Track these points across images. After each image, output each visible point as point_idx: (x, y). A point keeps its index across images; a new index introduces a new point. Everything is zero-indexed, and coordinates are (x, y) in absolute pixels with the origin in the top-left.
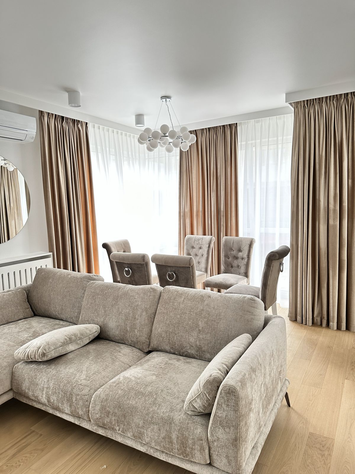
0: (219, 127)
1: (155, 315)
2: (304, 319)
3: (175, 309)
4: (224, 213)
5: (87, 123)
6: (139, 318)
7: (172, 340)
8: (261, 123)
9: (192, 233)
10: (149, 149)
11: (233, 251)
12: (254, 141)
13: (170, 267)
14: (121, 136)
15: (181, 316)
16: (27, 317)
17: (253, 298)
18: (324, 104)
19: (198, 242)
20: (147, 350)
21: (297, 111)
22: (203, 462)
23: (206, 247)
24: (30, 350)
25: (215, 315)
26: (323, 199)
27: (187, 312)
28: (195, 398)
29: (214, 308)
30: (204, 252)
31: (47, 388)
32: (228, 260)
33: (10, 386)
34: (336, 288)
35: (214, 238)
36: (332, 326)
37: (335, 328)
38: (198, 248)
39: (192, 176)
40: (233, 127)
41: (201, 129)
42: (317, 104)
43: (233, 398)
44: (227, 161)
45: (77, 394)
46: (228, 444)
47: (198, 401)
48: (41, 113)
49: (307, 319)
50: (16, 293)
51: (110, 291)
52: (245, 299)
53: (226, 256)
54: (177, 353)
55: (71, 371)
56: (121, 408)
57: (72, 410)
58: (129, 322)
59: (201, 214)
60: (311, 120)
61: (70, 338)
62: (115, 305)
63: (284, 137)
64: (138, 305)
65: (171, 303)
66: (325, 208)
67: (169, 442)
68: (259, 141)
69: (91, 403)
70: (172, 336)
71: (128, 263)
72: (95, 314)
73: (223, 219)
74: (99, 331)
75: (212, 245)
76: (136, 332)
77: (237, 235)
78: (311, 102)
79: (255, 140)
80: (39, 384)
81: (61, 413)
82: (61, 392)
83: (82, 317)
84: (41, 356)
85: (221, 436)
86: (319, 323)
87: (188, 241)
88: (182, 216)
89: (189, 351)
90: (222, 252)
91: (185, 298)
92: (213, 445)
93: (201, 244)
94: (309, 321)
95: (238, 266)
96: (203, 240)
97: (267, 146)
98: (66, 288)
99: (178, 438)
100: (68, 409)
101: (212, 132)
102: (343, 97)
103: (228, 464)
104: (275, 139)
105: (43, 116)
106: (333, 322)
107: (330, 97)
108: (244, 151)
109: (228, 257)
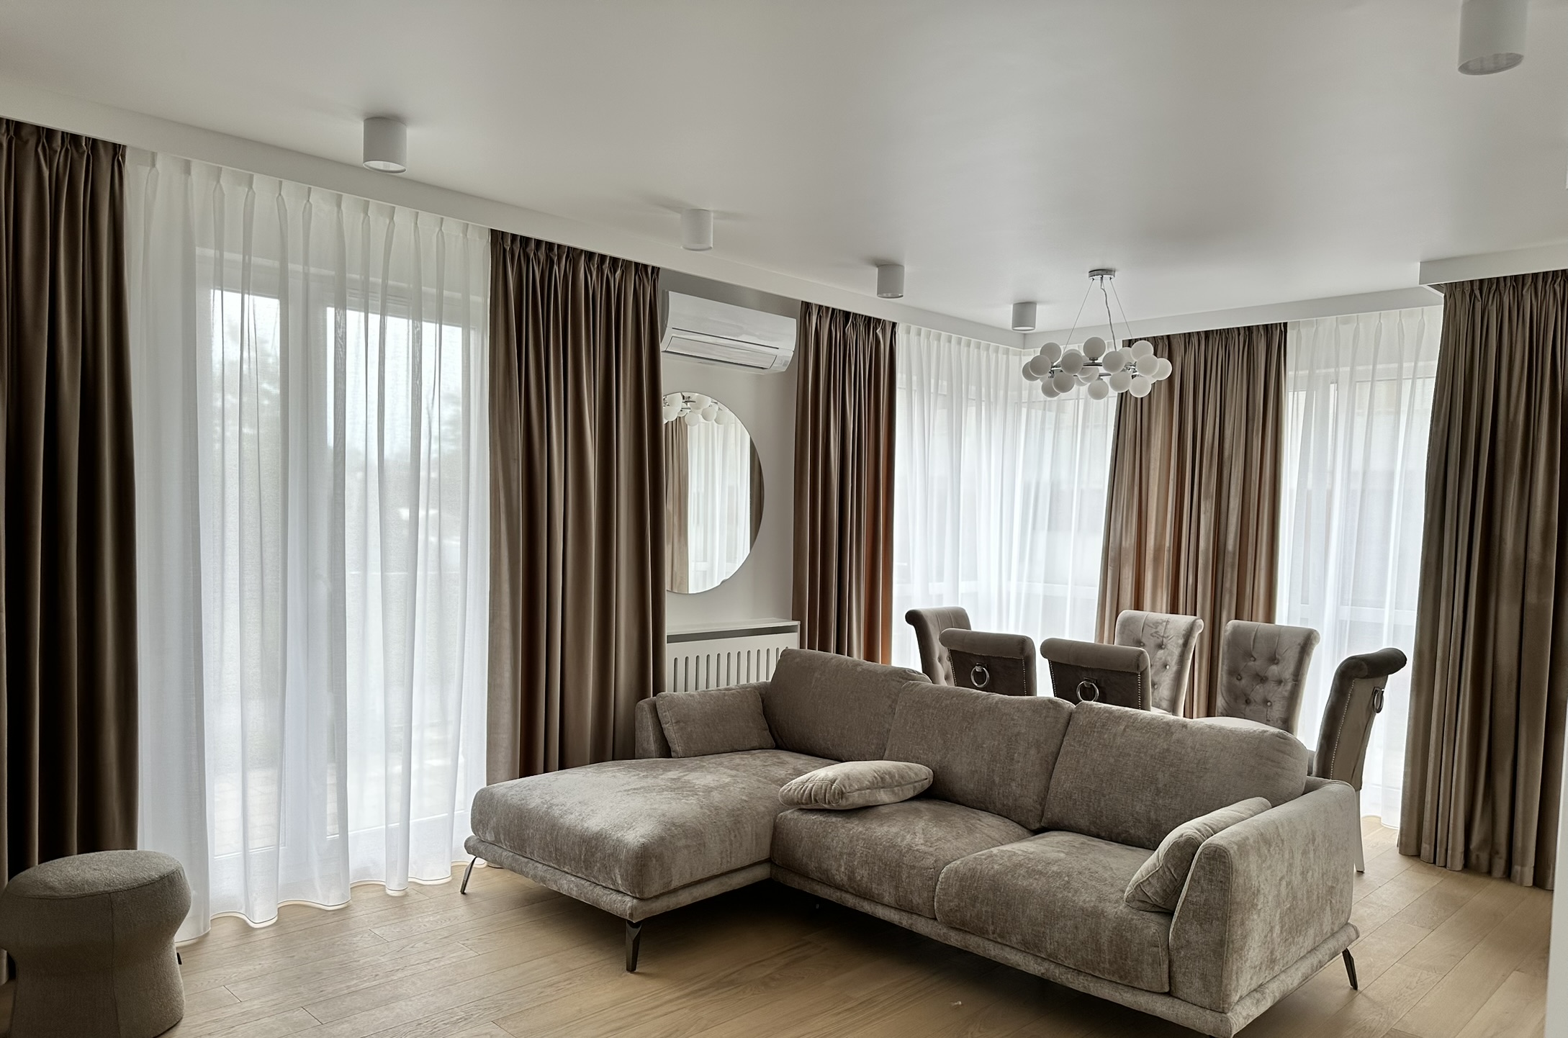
0: (1236, 332)
1: (1056, 759)
2: (1440, 851)
3: (1105, 746)
4: (1234, 558)
5: (894, 325)
6: (1021, 760)
7: (1096, 807)
8: (1355, 325)
9: (1138, 605)
10: (1048, 392)
11: (1255, 660)
12: (1333, 370)
13: (1087, 669)
14: (966, 349)
15: (1116, 761)
16: (765, 746)
17: (1283, 735)
18: (1528, 290)
19: (1154, 630)
20: (1038, 825)
21: (1453, 305)
22: (1156, 988)
23: (1177, 644)
24: (813, 785)
25: (1196, 761)
26: (1513, 536)
27: (1131, 753)
28: (1148, 879)
29: (1193, 748)
30: (1169, 658)
31: (849, 854)
32: (1237, 682)
33: (769, 854)
35: (1201, 622)
36: (1518, 876)
37: (1529, 879)
38: (1152, 645)
39: (1150, 454)
40: (1275, 332)
41: (1185, 334)
42: (1507, 291)
43: (1222, 867)
44: (1254, 420)
45: (910, 866)
46: (1206, 952)
47: (1154, 881)
48: (807, 306)
49: (1449, 852)
50: (745, 692)
51: (957, 702)
52: (1265, 734)
53: (1234, 672)
54: (1103, 834)
55: (894, 830)
56: (1000, 891)
57: (899, 897)
58: (998, 765)
59: (1167, 557)
60: (1490, 331)
61: (882, 778)
62: (967, 730)
63: (1421, 364)
64: (1019, 734)
65: (1095, 734)
66: (1516, 560)
67: (1094, 950)
68: (1348, 369)
69: (939, 883)
70: (1095, 799)
71: (981, 656)
72: (923, 745)
73: (1233, 571)
74: (932, 780)
75: (1195, 641)
76: (1014, 788)
77: (1270, 617)
78: (1492, 285)
79: (1337, 366)
80: (831, 847)
81: (872, 905)
82: (877, 862)
83: (891, 750)
84: (836, 797)
85: (1193, 938)
86: (1484, 867)
87: (1125, 626)
88: (1111, 559)
89: (1132, 832)
90: (1223, 661)
91: (1127, 727)
92: (1177, 956)
93: (1162, 635)
94: (1453, 856)
95: (1266, 701)
96: (1168, 626)
97: (1370, 383)
98: (852, 692)
99: (1111, 942)
100: (890, 893)
101: (1215, 343)
103: (1203, 990)
104: (1396, 365)
105: (810, 313)
106: (1523, 865)
107: (1546, 274)
108: (1302, 395)
109: (1239, 675)
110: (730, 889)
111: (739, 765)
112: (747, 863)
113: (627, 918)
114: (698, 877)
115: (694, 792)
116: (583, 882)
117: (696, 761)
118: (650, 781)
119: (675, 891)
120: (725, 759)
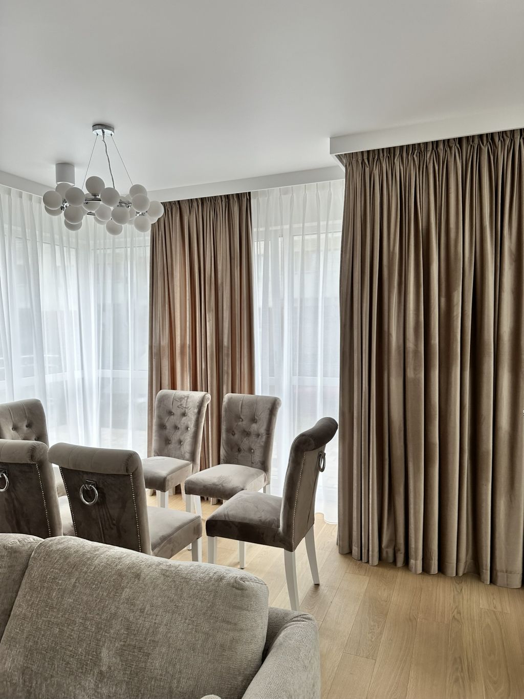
0: (220, 198)
2: (364, 552)
3: (52, 608)
4: (228, 351)
8: (291, 194)
9: (173, 387)
11: (242, 421)
12: (279, 228)
13: (87, 473)
18: (397, 159)
19: (179, 404)
21: (351, 170)
23: (194, 412)
25: (144, 632)
26: (396, 331)
27: (77, 620)
30: (189, 423)
32: (232, 437)
34: (419, 495)
35: (210, 395)
36: (414, 567)
38: (179, 414)
39: (173, 283)
40: (244, 200)
41: (189, 200)
42: (385, 160)
44: (234, 259)
49: (370, 553)
53: (230, 431)
59: (188, 351)
60: (376, 188)
63: (330, 222)
66: (398, 347)
68: (288, 226)
70: (37, 683)
73: (228, 360)
75: (205, 410)
77: (251, 390)
78: (375, 155)
79: (282, 224)
86: (391, 559)
87: (161, 402)
88: (155, 354)
90: (223, 421)
93: (185, 406)
94: (372, 555)
95: (250, 449)
96: (189, 400)
97: (301, 236)
101: (207, 205)
102: (430, 148)
104: (315, 224)
106: (416, 559)
108: (262, 243)
109: (233, 431)
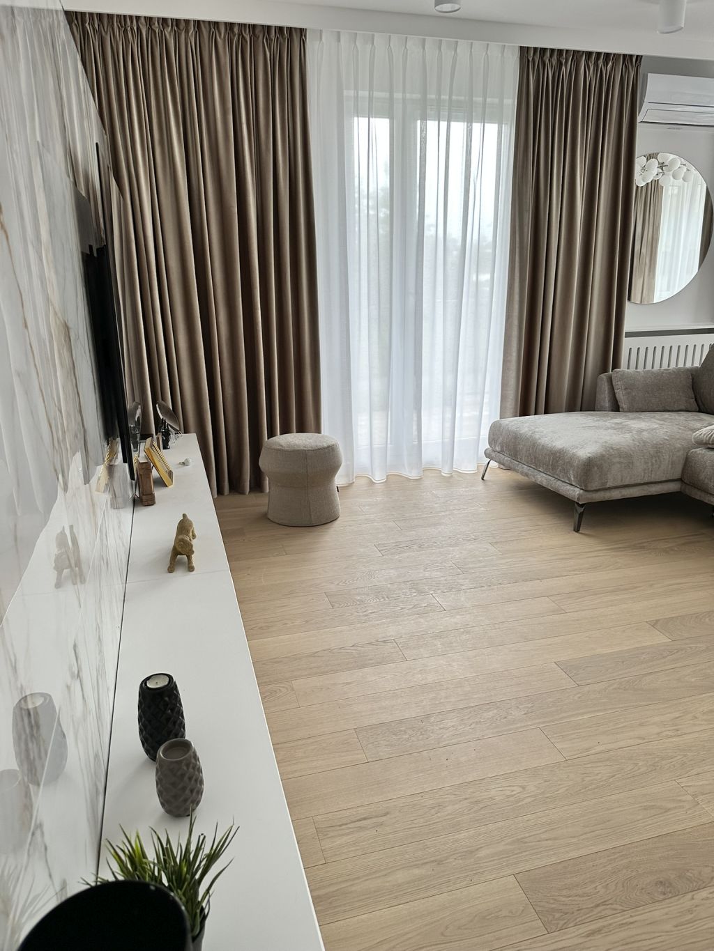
33: (680, 475)
110: (649, 494)
111: (667, 418)
112: (664, 479)
113: (576, 500)
114: (627, 483)
115: (630, 431)
116: (550, 478)
117: (637, 414)
118: (601, 423)
119: (610, 489)
120: (658, 415)
